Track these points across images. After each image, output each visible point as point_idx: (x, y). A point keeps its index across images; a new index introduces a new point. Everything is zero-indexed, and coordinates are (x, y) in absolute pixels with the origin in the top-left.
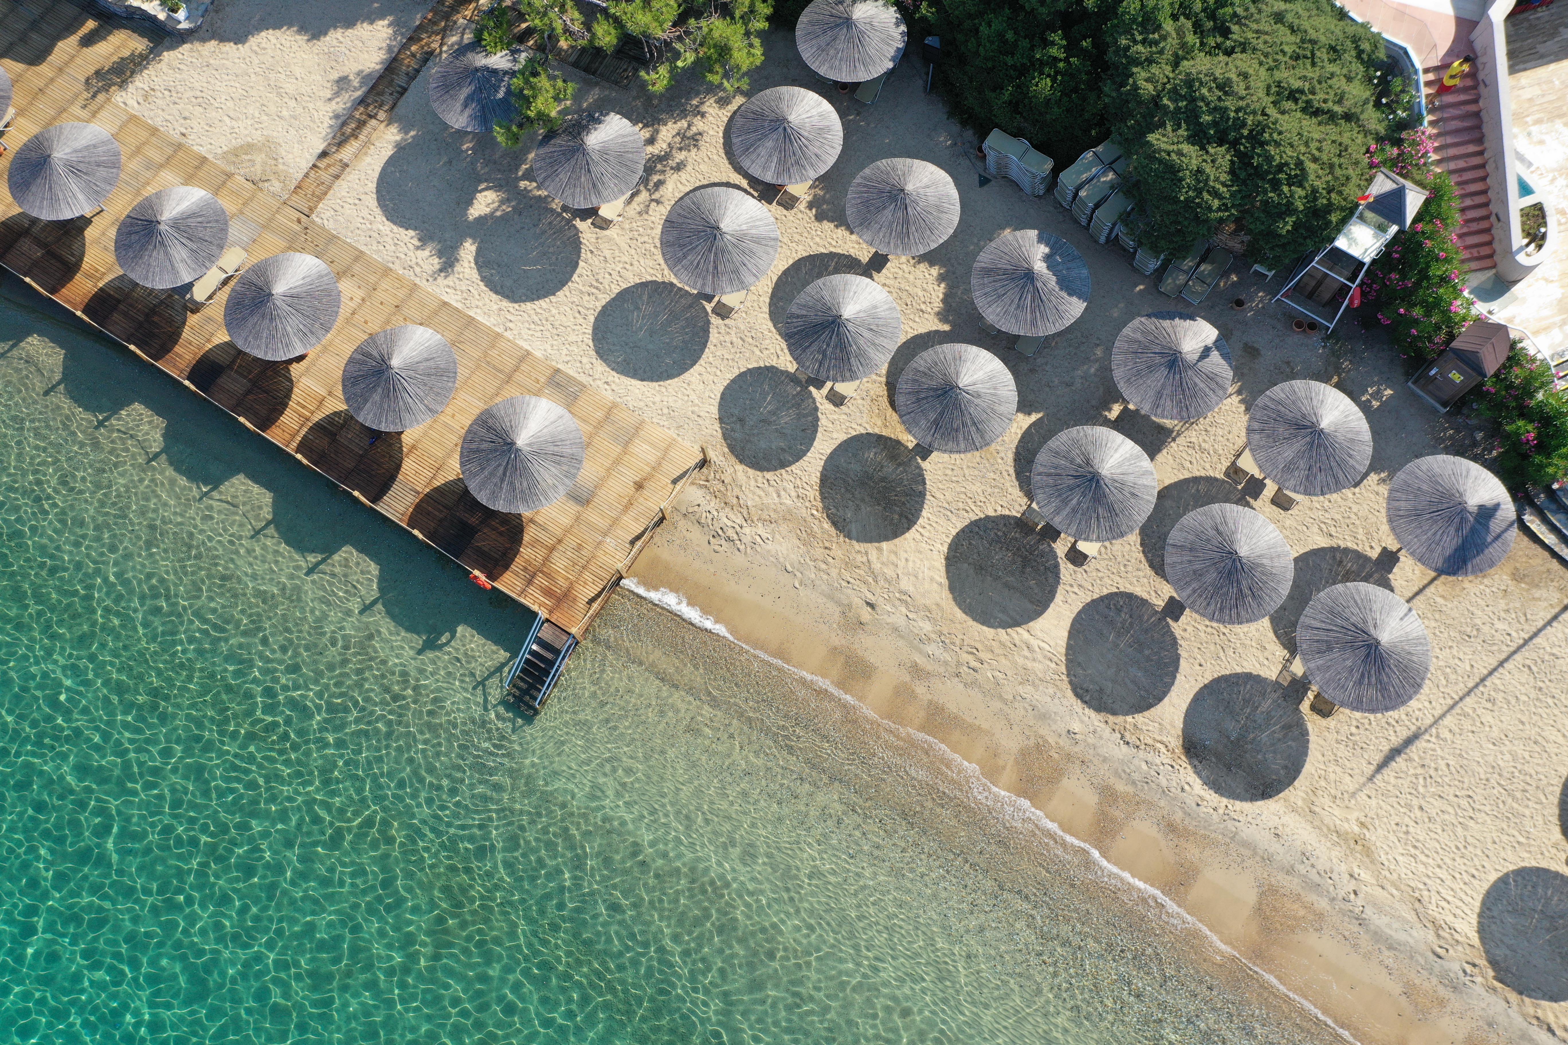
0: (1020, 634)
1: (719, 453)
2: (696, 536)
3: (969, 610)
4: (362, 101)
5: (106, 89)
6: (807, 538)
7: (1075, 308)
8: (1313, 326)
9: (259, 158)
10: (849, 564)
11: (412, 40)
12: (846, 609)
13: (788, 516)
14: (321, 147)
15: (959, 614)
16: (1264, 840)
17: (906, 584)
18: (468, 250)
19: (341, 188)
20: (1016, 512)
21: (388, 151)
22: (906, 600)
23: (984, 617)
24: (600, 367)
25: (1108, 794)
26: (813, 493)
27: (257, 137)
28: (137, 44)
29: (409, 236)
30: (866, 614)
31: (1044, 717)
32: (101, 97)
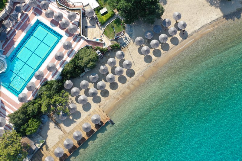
0: (119, 86)
1: (99, 104)
2: (105, 108)
3: (116, 89)
4: (57, 126)
5: (48, 149)
6: (107, 99)
7: (97, 75)
8: (103, 57)
9: (60, 136)
10: (110, 97)
11: (53, 121)
12: (113, 98)
13: (105, 100)
14: (61, 131)
15: (116, 90)
16: (138, 75)
17: (113, 93)
18: (75, 120)
19: (66, 130)
20: (110, 83)
21: (63, 125)
22: (114, 94)
23: (117, 88)
24: (89, 112)
25: (132, 84)
26: (104, 98)
27: (58, 136)
28: (45, 146)
29: (72, 125)
30: (114, 97)
31: (125, 86)
32: (49, 150)
